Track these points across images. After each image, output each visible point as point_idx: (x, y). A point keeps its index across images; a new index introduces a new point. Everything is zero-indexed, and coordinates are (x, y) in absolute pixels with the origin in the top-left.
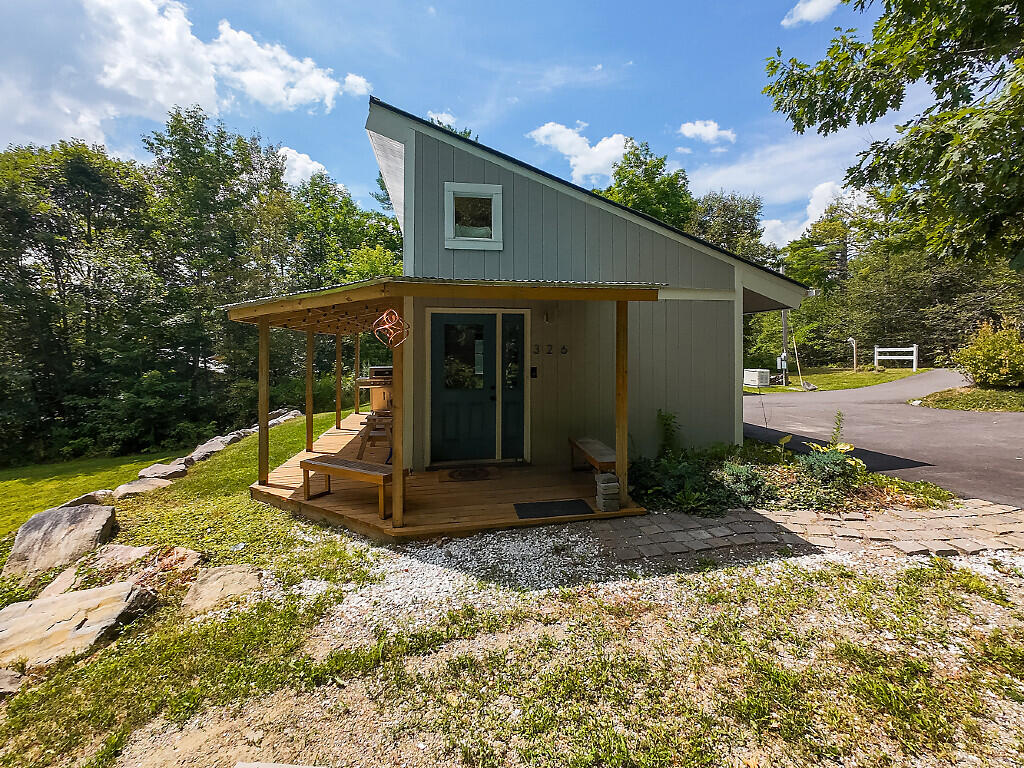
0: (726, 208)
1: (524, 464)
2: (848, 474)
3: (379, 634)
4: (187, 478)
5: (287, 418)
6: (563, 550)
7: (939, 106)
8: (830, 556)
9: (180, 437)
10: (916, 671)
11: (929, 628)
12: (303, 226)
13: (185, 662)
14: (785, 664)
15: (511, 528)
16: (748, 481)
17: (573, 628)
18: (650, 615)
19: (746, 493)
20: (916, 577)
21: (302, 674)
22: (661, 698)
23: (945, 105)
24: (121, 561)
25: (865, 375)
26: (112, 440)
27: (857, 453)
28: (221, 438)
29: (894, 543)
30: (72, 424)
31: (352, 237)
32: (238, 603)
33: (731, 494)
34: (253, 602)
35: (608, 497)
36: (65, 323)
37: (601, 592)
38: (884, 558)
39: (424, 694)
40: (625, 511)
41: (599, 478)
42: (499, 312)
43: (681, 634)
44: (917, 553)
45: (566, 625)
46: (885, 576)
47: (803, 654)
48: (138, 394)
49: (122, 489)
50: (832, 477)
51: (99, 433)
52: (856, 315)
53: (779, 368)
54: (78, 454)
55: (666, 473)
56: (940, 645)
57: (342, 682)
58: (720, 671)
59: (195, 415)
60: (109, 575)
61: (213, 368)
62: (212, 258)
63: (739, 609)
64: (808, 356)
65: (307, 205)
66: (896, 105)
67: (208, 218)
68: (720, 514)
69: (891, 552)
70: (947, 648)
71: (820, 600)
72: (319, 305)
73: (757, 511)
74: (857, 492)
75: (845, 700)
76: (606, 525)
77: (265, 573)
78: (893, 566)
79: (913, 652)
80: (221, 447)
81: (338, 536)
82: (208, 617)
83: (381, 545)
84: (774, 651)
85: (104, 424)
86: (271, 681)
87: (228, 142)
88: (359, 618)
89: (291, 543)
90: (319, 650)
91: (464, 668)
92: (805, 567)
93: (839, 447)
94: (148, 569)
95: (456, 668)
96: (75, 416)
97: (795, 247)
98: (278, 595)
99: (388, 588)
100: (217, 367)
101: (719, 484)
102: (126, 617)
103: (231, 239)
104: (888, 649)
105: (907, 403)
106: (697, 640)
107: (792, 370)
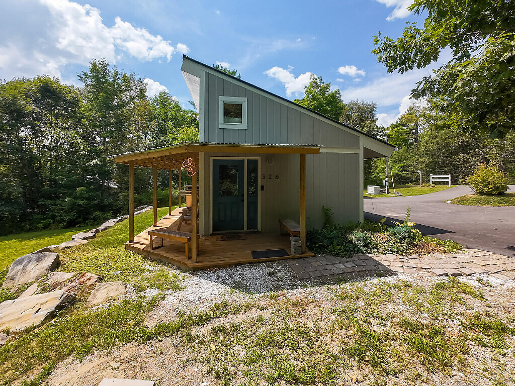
0: (359, 108)
1: (258, 232)
2: (412, 237)
3: (181, 315)
4: (95, 239)
5: (146, 210)
6: (273, 274)
7: (455, 60)
8: (401, 277)
9: (95, 219)
10: (437, 332)
11: (445, 311)
12: (155, 117)
13: (86, 330)
14: (375, 329)
15: (249, 263)
16: (364, 240)
17: (274, 312)
18: (312, 306)
19: (363, 246)
20: (441, 287)
21: (142, 335)
22: (313, 346)
23: (458, 59)
24: (60, 280)
25: (426, 188)
26: (62, 221)
27: (417, 226)
28: (114, 220)
29: (431, 270)
30: (43, 213)
31: (179, 122)
32: (114, 300)
33: (356, 246)
34: (122, 299)
35: (296, 248)
36: (40, 164)
37: (289, 294)
38: (427, 278)
39: (199, 344)
40: (304, 255)
41: (292, 239)
42: (246, 159)
43: (326, 315)
44: (442, 275)
45: (270, 311)
46: (427, 286)
47: (384, 324)
48: (75, 198)
49: (63, 245)
50: (404, 238)
51: (56, 218)
52: (422, 159)
53: (384, 185)
54: (46, 227)
55: (325, 237)
56: (449, 320)
57: (161, 339)
58: (343, 332)
59: (103, 208)
60: (54, 287)
61: (112, 186)
62: (111, 133)
63: (355, 302)
64: (399, 179)
65: (158, 107)
66: (435, 59)
67: (109, 113)
68: (350, 256)
69: (430, 274)
70: (453, 321)
71: (394, 298)
72: (159, 156)
73: (368, 255)
74: (416, 245)
75: (402, 346)
76: (295, 262)
77: (128, 286)
78: (430, 281)
79: (436, 323)
80: (113, 224)
81: (166, 267)
82: (99, 307)
83: (186, 272)
84: (370, 323)
85: (58, 213)
86: (126, 338)
87: (119, 76)
88: (172, 307)
89: (143, 270)
90: (151, 323)
91: (220, 331)
92: (388, 282)
93: (409, 224)
94: (73, 284)
95: (216, 331)
96: (44, 209)
97: (393, 127)
98: (134, 296)
99: (187, 293)
100: (114, 185)
101: (350, 242)
102: (59, 307)
103: (120, 123)
104: (425, 322)
105: (445, 202)
106: (333, 317)
107: (390, 186)
